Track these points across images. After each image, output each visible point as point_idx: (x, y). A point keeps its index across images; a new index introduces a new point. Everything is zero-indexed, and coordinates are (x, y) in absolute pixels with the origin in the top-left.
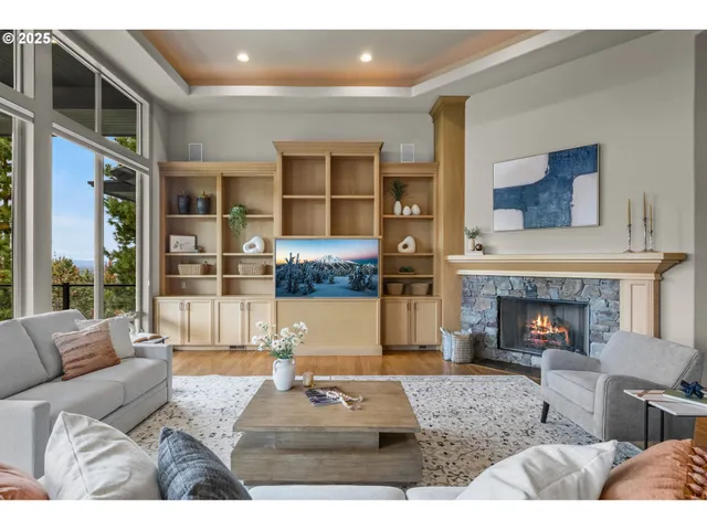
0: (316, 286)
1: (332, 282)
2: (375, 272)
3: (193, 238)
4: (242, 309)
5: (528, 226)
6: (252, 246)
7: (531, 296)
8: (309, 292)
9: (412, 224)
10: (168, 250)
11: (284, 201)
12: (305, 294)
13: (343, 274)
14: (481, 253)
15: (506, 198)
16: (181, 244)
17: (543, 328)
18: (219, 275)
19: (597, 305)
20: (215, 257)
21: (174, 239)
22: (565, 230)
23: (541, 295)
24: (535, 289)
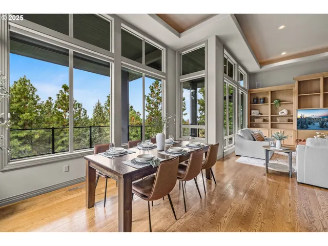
0: (309, 126)
1: (314, 124)
3: (258, 111)
6: (283, 113)
10: (251, 115)
11: (299, 96)
12: (306, 129)
13: (317, 122)
16: (255, 113)
18: (270, 122)
20: (268, 117)
21: (252, 111)
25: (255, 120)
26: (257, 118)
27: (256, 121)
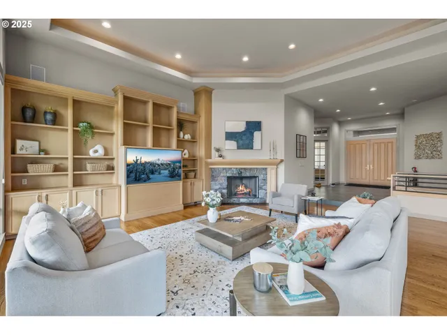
0: (151, 176)
1: (160, 173)
2: (180, 168)
3: (37, 143)
4: (97, 195)
5: (239, 148)
6: (96, 151)
7: (240, 176)
8: (147, 179)
9: (186, 143)
10: (14, 152)
12: (145, 181)
13: (165, 169)
14: (221, 158)
15: (230, 136)
16: (26, 148)
17: (241, 191)
18: (70, 172)
19: (261, 177)
20: (67, 158)
21: (19, 143)
22: (251, 150)
23: (243, 175)
24: (241, 173)
25: (30, 167)
26: (35, 161)
27: (33, 170)
